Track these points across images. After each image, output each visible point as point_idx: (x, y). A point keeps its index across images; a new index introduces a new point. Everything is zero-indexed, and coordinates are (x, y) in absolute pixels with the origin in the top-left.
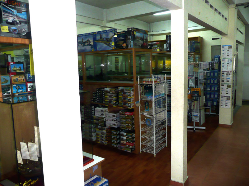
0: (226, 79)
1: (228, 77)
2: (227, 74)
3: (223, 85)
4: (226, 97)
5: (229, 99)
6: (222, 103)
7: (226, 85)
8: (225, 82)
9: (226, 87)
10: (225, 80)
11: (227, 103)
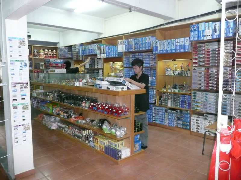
0: (20, 96)
1: (23, 93)
2: (21, 88)
3: (15, 108)
4: (22, 127)
5: (28, 129)
6: (17, 138)
7: (22, 106)
8: (19, 101)
9: (22, 109)
10: (19, 98)
11: (25, 136)
